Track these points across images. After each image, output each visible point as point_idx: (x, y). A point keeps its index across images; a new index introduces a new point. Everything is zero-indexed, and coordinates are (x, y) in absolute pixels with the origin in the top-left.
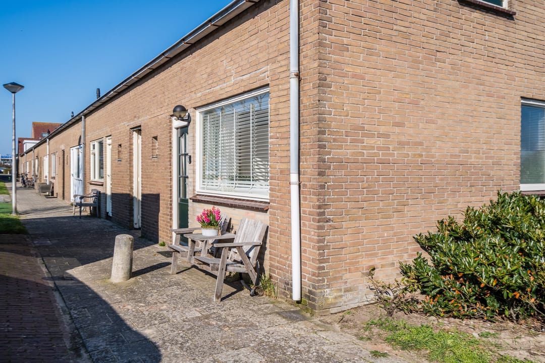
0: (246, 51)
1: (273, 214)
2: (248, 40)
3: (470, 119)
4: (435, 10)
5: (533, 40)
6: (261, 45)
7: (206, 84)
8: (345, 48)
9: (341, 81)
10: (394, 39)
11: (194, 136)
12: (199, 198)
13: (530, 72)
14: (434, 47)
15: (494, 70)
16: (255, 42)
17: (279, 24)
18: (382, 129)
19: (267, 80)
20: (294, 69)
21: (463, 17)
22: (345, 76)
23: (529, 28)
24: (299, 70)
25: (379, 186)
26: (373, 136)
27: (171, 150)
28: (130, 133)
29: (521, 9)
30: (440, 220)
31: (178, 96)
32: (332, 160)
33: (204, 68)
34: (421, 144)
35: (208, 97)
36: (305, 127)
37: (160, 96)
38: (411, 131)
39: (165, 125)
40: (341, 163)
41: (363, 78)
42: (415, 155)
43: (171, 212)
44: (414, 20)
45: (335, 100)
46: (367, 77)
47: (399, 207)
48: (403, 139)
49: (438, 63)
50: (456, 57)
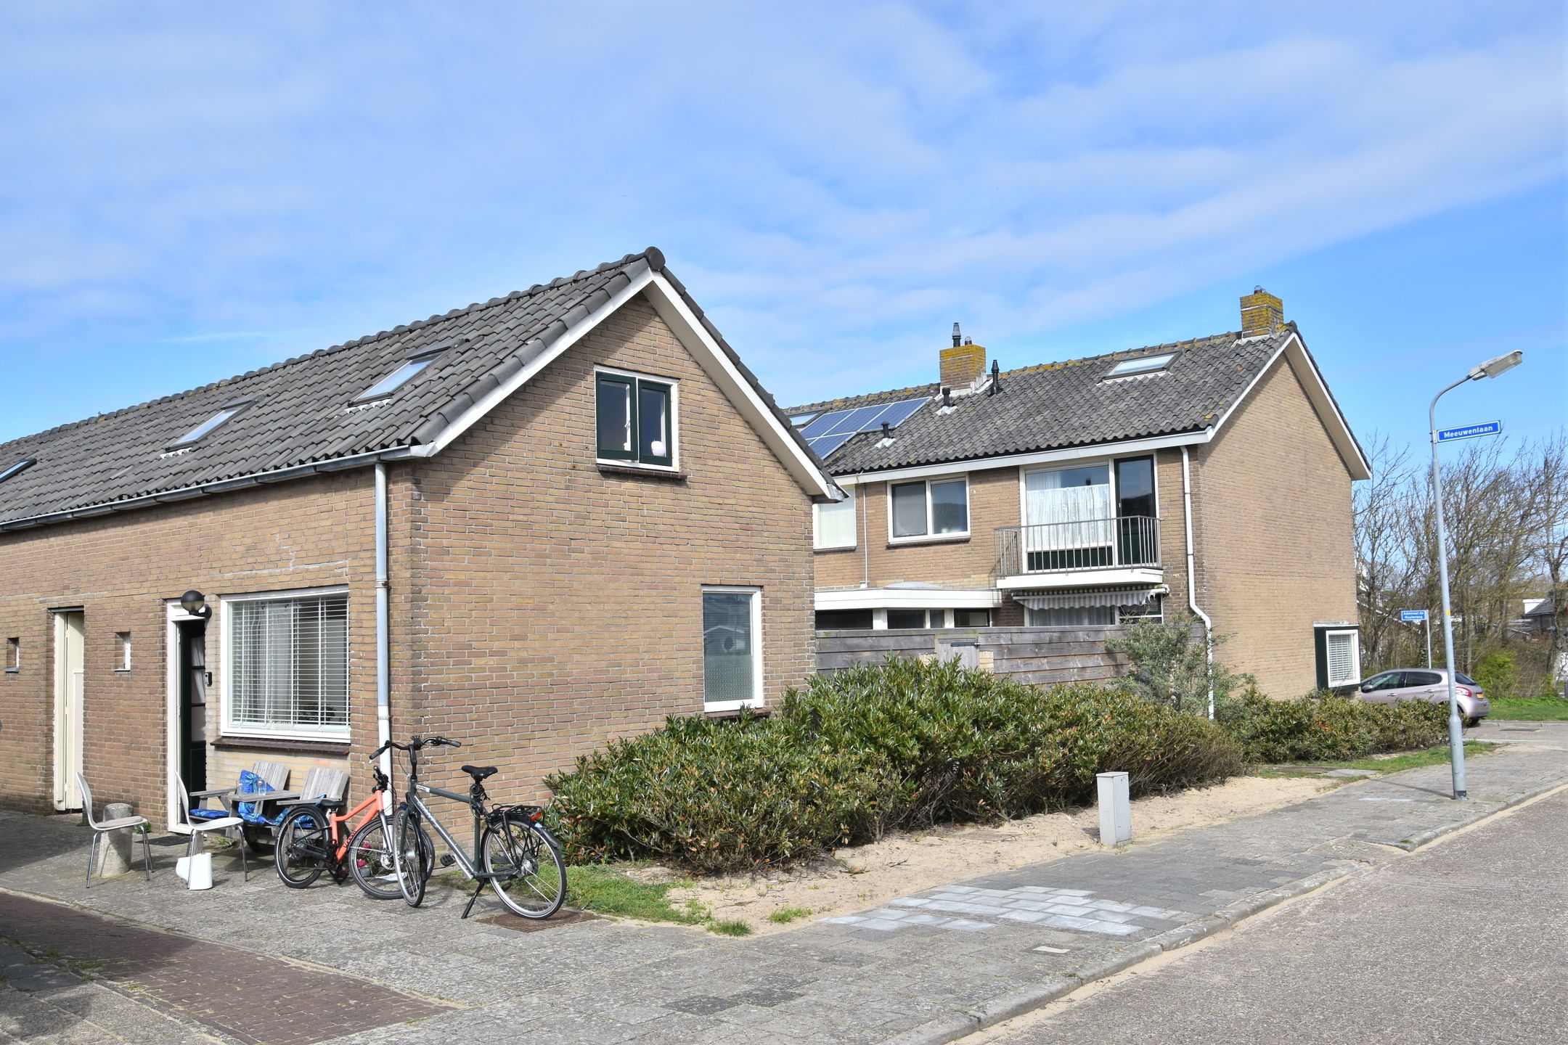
0: (313, 531)
1: (356, 759)
2: (317, 517)
3: (623, 621)
4: (567, 488)
5: (718, 506)
6: (336, 529)
7: (242, 562)
8: (445, 551)
9: (440, 590)
10: (510, 531)
11: (217, 641)
12: (225, 741)
13: (715, 549)
14: (564, 535)
15: (659, 553)
16: (328, 523)
17: (362, 510)
18: (496, 645)
19: (346, 579)
20: (381, 577)
21: (609, 490)
22: (446, 584)
23: (711, 490)
24: (388, 578)
25: (493, 716)
26: (483, 655)
27: (164, 660)
28: (48, 617)
29: (698, 467)
30: (580, 756)
31: (183, 568)
32: (429, 689)
33: (238, 535)
34: (551, 659)
35: (247, 582)
36: (396, 648)
37: (137, 561)
38: (537, 644)
39: (150, 615)
40: (442, 691)
41: (469, 585)
42: (542, 675)
43: (165, 770)
44: (537, 504)
45: (433, 614)
46: (474, 583)
47: (523, 743)
48: (525, 655)
49: (573, 554)
50: (599, 543)
